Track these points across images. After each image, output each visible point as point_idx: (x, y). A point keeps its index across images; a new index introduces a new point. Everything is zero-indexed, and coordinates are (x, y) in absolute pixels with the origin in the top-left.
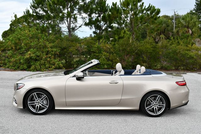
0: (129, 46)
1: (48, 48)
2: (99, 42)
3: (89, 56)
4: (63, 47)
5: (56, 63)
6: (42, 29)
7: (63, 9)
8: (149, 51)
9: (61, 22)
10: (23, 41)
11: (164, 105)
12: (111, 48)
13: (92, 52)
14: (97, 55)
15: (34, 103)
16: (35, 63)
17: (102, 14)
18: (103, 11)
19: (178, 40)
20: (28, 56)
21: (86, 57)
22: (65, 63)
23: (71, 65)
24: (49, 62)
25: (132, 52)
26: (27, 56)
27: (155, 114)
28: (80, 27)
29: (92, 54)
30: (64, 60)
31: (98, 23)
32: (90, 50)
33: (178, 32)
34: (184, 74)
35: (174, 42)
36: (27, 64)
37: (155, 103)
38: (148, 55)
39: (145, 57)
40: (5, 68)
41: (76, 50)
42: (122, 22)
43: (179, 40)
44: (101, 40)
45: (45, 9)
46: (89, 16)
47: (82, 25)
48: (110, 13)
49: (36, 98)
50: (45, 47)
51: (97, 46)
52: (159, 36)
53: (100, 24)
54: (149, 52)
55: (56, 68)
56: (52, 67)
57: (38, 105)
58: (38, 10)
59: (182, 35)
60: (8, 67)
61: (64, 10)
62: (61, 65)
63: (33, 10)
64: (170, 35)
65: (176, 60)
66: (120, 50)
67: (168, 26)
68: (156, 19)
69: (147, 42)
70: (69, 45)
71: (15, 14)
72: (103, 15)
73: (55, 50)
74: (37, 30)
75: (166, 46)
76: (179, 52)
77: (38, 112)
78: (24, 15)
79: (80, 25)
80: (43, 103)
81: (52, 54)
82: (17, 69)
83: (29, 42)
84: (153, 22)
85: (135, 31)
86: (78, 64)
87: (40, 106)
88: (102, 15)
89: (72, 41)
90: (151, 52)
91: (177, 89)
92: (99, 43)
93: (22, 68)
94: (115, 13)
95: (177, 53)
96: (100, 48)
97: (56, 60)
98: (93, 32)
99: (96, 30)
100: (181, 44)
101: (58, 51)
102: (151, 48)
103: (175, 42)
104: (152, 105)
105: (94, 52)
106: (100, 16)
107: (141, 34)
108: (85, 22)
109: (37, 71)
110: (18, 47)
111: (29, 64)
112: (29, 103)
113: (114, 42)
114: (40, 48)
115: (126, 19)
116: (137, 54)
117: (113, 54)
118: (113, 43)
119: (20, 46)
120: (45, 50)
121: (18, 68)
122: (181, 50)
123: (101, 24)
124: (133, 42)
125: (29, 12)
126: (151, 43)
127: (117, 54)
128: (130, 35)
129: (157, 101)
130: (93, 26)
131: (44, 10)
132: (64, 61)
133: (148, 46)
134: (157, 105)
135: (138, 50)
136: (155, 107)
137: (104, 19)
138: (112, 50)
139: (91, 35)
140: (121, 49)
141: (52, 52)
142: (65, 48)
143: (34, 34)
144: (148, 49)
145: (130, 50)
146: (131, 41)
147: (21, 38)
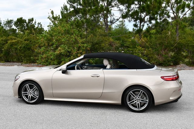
0: (167, 39)
1: (79, 44)
4: (95, 42)
11: (148, 100)
13: (125, 46)
15: (27, 93)
17: (143, 4)
25: (170, 46)
26: (57, 52)
27: (137, 110)
28: (118, 20)
29: (126, 49)
32: (123, 45)
36: (58, 60)
37: (137, 98)
40: (38, 64)
47: (120, 18)
49: (29, 89)
50: (76, 42)
57: (30, 96)
58: (75, 5)
60: (40, 63)
63: (70, 5)
66: (157, 44)
70: (101, 40)
71: (51, 10)
73: (85, 45)
77: (30, 102)
78: (62, 10)
79: (118, 18)
80: (34, 94)
81: (83, 50)
82: (48, 65)
83: (61, 38)
87: (32, 97)
91: (162, 84)
93: (53, 64)
101: (89, 46)
104: (134, 100)
105: (128, 47)
110: (51, 43)
111: (60, 60)
112: (23, 93)
117: (148, 49)
120: (76, 46)
121: (50, 64)
125: (67, 7)
127: (153, 48)
129: (140, 95)
134: (140, 100)
135: (178, 44)
136: (138, 102)
138: (147, 44)
141: (82, 48)
142: (97, 44)
143: (65, 30)
144: (190, 42)
145: (168, 44)
146: (169, 34)
147: (53, 34)
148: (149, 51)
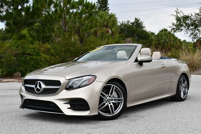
0: (72, 46)
57: (110, 104)
135: (83, 51)
146: (73, 40)
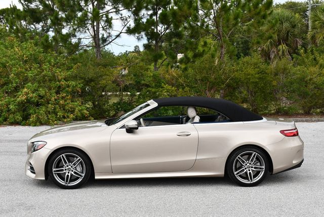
0: (214, 72)
1: (59, 81)
2: (156, 64)
3: (138, 92)
4: (88, 78)
5: (77, 109)
6: (45, 44)
7: (84, 5)
8: (251, 80)
9: (81, 29)
10: (11, 69)
11: (264, 167)
12: (180, 77)
13: (143, 85)
14: (153, 90)
16: (37, 111)
17: (160, 9)
18: (162, 4)
19: (313, 54)
20: (24, 98)
21: (133, 95)
22: (92, 108)
23: (105, 112)
24: (63, 107)
25: (220, 84)
26: (21, 97)
27: (249, 182)
28: (118, 36)
29: (144, 89)
30: (90, 103)
31: (153, 27)
32: (139, 82)
33: (313, 37)
34: (319, 121)
35: (306, 60)
36: (21, 112)
38: (251, 88)
39: (245, 92)
41: (113, 82)
42: (199, 24)
43: (317, 54)
44: (160, 61)
45: (47, 2)
46: (134, 15)
47: (121, 33)
48: (175, 8)
50: (54, 78)
51: (152, 75)
52: (277, 46)
53: (157, 31)
54: (253, 82)
55: (76, 119)
56: (68, 117)
58: (33, 6)
59: (322, 45)
61: (86, 5)
62: (85, 111)
63: (24, 6)
64: (299, 44)
65: (304, 95)
66: (196, 80)
67: (294, 26)
68: (264, 17)
69: (248, 63)
70: (100, 74)
72: (163, 11)
73: (73, 83)
74: (36, 45)
75: (285, 69)
76: (311, 79)
77: (69, 185)
79: (118, 33)
80: (76, 170)
81: (68, 92)
82: (2, 123)
83: (24, 70)
84: (259, 22)
85: (225, 42)
86: (118, 109)
87: (71, 175)
88: (160, 12)
89: (105, 66)
90: (256, 82)
91: (282, 141)
92: (155, 67)
93: (13, 120)
94: (186, 8)
95: (306, 82)
96: (158, 77)
97: (76, 103)
98: (144, 45)
99: (148, 41)
100: (320, 62)
101: (79, 86)
102: (256, 74)
103: (308, 58)
105: (147, 86)
106: (155, 14)
107: (242, 43)
108: (128, 27)
109: (42, 124)
111: (26, 113)
112: (55, 171)
113: (186, 64)
114: (44, 81)
115: (206, 20)
116: (228, 86)
117: (183, 89)
118: (183, 66)
119: (6, 79)
120: (53, 84)
121: (5, 120)
122: (315, 75)
123: (159, 28)
124: (220, 64)
126: (256, 64)
127: (191, 87)
128: (216, 51)
129: (252, 161)
130: (143, 33)
131: (46, 6)
132: (89, 105)
133: (251, 70)
136: (249, 170)
137: (164, 19)
138: (180, 80)
139: (136, 47)
140: (198, 77)
141: (67, 89)
142: (91, 80)
143: (31, 55)
144: (250, 76)
145: (215, 79)
146: (216, 63)
147: (8, 63)
148: (185, 92)
